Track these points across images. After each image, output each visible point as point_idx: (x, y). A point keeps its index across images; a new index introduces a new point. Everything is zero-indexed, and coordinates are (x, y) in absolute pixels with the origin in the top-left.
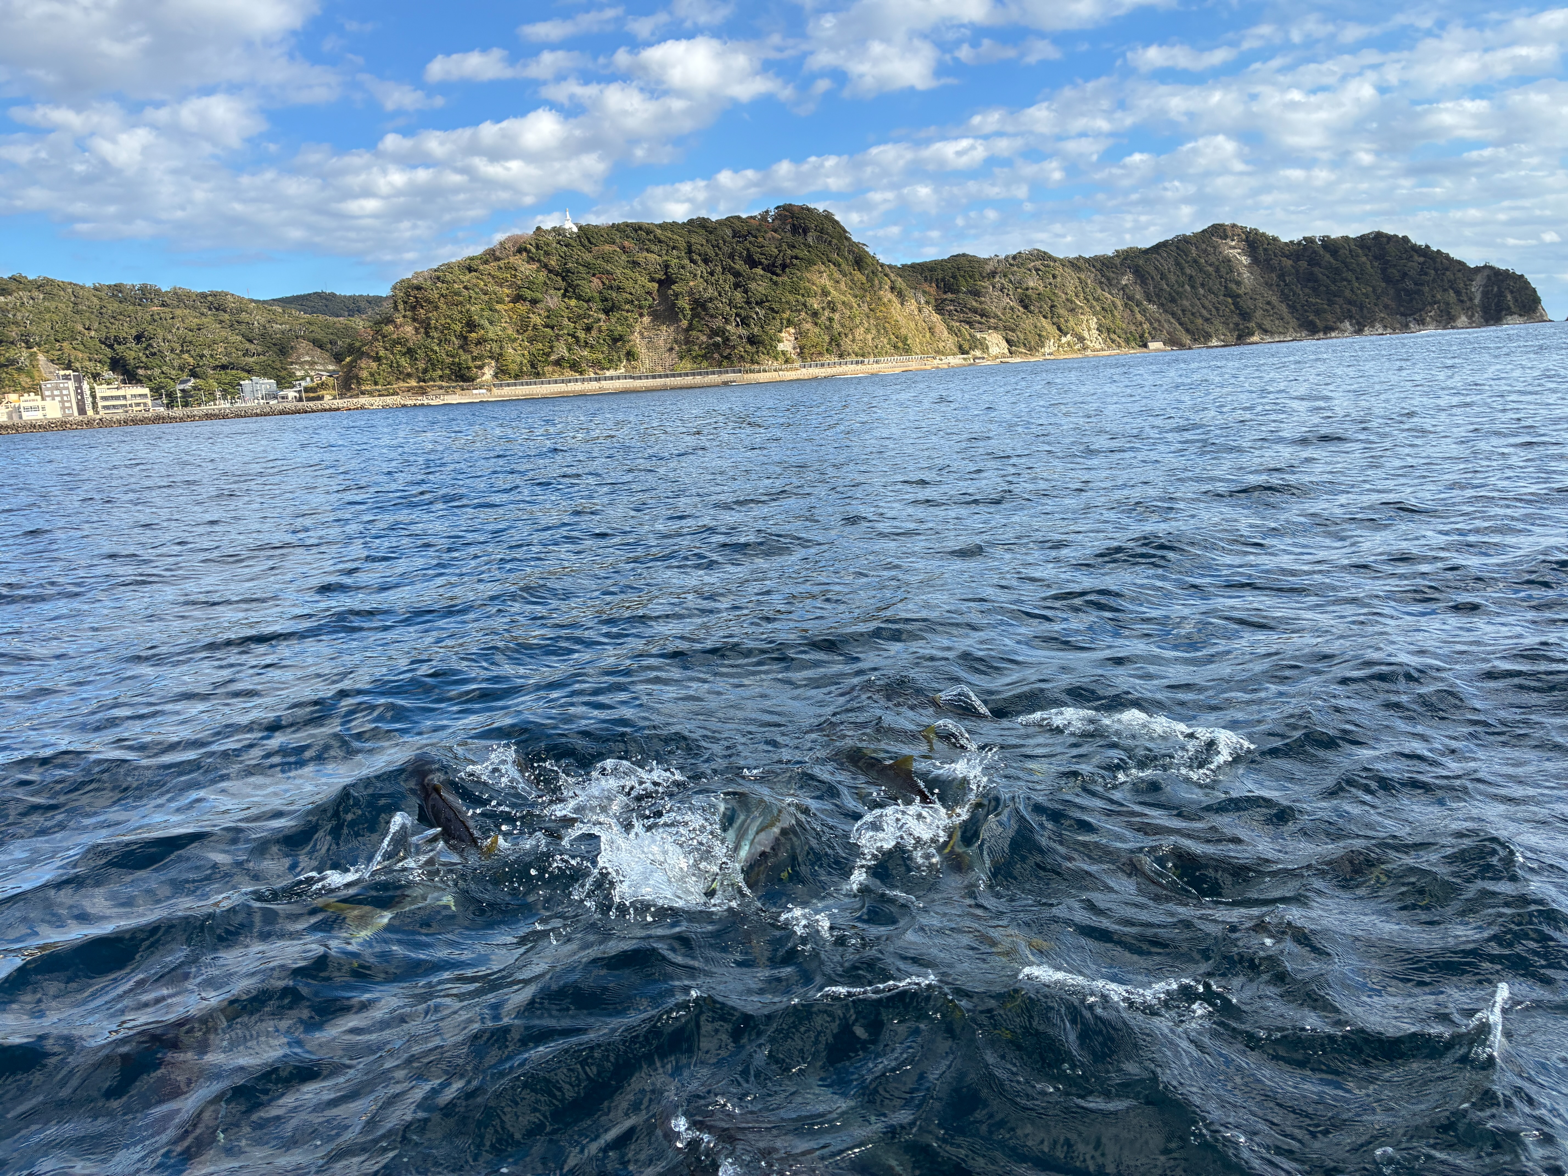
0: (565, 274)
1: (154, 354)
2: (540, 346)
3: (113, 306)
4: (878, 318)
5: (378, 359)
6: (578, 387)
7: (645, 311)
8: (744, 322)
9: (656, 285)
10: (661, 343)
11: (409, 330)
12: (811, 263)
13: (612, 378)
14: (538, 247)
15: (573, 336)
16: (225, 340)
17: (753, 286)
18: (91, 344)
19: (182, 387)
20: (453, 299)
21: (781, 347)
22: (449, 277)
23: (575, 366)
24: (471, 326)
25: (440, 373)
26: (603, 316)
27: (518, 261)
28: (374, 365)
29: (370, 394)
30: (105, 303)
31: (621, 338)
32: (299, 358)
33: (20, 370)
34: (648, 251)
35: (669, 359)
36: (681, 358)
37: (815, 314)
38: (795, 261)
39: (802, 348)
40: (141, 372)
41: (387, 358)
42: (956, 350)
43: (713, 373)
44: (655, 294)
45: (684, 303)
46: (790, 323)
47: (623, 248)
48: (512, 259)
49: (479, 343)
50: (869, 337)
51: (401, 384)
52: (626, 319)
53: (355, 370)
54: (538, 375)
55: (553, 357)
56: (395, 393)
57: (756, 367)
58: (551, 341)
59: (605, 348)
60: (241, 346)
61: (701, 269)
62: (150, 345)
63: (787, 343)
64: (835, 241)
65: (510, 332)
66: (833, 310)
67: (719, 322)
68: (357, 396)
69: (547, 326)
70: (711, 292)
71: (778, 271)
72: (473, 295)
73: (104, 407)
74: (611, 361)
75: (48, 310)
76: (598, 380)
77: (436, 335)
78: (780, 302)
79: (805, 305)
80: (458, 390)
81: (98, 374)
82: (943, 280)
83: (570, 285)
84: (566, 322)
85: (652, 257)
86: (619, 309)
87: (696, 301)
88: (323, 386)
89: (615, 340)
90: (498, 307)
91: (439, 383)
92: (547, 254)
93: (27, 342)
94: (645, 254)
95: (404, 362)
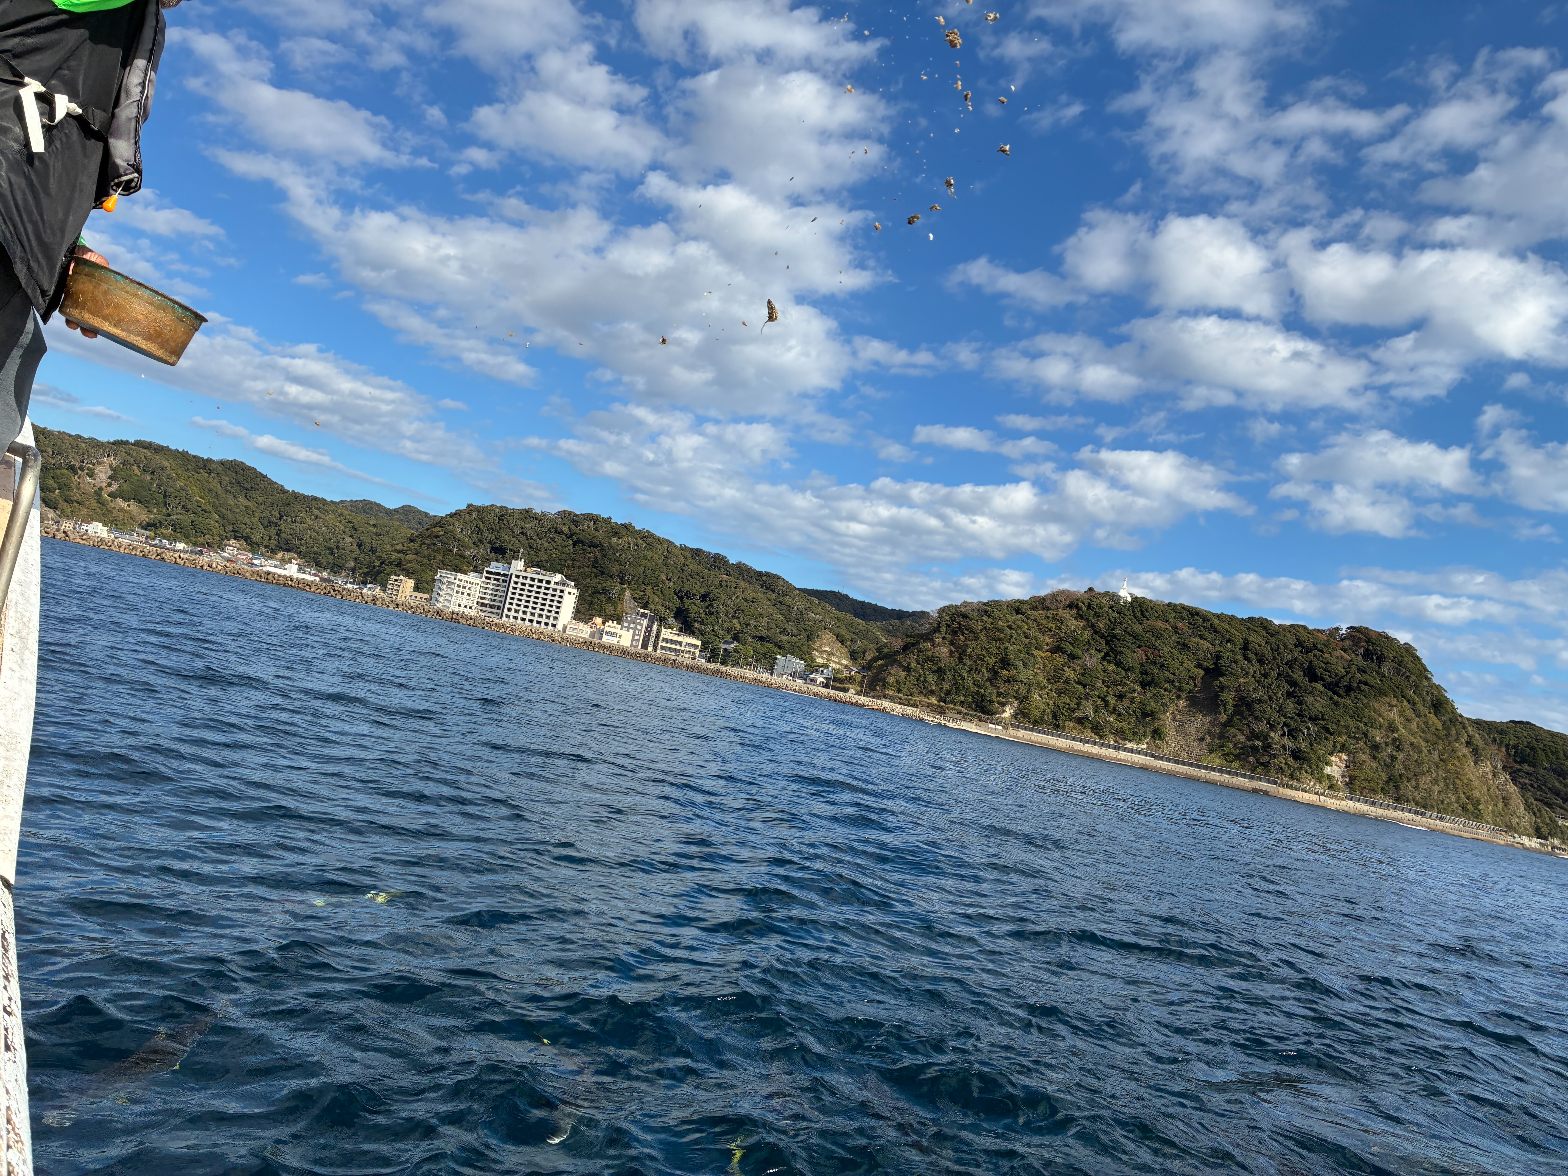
0: (1110, 638)
1: (712, 613)
2: (1068, 700)
3: (693, 566)
4: (1448, 771)
5: (908, 669)
6: (1095, 750)
7: (1184, 695)
8: (1292, 734)
9: (1202, 672)
10: (1193, 730)
11: (945, 651)
12: (1381, 693)
13: (1131, 751)
14: (1089, 607)
15: (1103, 699)
16: (770, 617)
17: (1309, 699)
18: (667, 592)
19: (725, 646)
20: (994, 634)
21: (1328, 770)
22: (996, 613)
23: (1096, 729)
24: (1005, 663)
25: (962, 698)
26: (1138, 688)
27: (1065, 614)
28: (903, 674)
29: (892, 699)
30: (687, 562)
31: (1152, 714)
32: (821, 646)
33: (609, 599)
34: (1201, 637)
35: (1197, 749)
36: (1211, 751)
37: (1376, 747)
38: (1363, 687)
39: (1352, 779)
40: (697, 625)
41: (916, 671)
42: (1531, 831)
43: (1244, 776)
44: (1199, 681)
45: (1229, 697)
46: (1344, 748)
47: (1175, 628)
48: (1061, 612)
49: (1008, 681)
50: (1436, 789)
51: (922, 698)
52: (1162, 697)
53: (884, 674)
54: (1057, 727)
55: (1077, 714)
56: (914, 705)
57: (1295, 783)
58: (1079, 698)
59: (1133, 720)
60: (781, 625)
61: (1255, 668)
62: (711, 605)
63: (1335, 768)
64: (1413, 678)
65: (1041, 679)
66: (1399, 749)
67: (1263, 726)
68: (879, 698)
69: (1079, 683)
70: (1261, 694)
71: (1341, 692)
72: (1015, 636)
73: (663, 648)
74: (1135, 734)
75: (645, 557)
76: (1117, 749)
77: (968, 662)
78: (1338, 723)
79: (1365, 734)
80: (975, 720)
81: (665, 619)
82: (1515, 747)
83: (1112, 650)
84: (1099, 684)
85: (1205, 644)
86: (1158, 685)
87: (1242, 699)
88: (850, 679)
89: (1145, 715)
90: (1036, 652)
91: (958, 708)
92: (1097, 615)
93: (622, 579)
94: (1198, 639)
95: (931, 679)
